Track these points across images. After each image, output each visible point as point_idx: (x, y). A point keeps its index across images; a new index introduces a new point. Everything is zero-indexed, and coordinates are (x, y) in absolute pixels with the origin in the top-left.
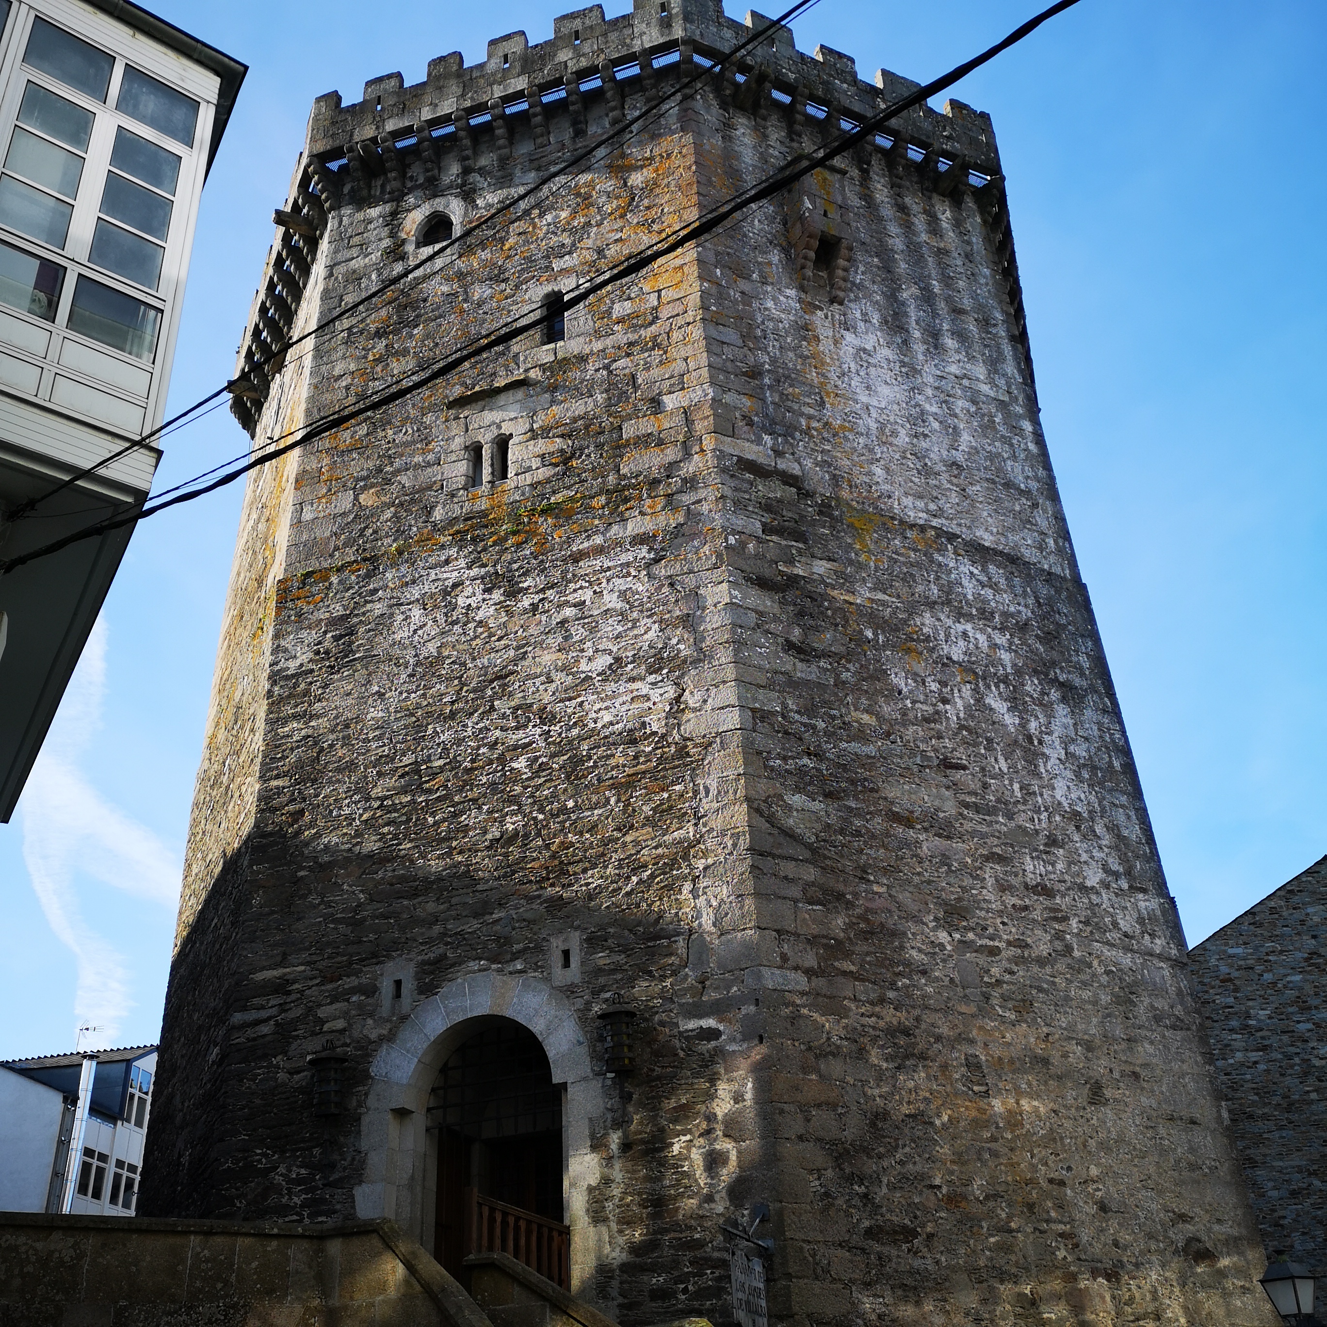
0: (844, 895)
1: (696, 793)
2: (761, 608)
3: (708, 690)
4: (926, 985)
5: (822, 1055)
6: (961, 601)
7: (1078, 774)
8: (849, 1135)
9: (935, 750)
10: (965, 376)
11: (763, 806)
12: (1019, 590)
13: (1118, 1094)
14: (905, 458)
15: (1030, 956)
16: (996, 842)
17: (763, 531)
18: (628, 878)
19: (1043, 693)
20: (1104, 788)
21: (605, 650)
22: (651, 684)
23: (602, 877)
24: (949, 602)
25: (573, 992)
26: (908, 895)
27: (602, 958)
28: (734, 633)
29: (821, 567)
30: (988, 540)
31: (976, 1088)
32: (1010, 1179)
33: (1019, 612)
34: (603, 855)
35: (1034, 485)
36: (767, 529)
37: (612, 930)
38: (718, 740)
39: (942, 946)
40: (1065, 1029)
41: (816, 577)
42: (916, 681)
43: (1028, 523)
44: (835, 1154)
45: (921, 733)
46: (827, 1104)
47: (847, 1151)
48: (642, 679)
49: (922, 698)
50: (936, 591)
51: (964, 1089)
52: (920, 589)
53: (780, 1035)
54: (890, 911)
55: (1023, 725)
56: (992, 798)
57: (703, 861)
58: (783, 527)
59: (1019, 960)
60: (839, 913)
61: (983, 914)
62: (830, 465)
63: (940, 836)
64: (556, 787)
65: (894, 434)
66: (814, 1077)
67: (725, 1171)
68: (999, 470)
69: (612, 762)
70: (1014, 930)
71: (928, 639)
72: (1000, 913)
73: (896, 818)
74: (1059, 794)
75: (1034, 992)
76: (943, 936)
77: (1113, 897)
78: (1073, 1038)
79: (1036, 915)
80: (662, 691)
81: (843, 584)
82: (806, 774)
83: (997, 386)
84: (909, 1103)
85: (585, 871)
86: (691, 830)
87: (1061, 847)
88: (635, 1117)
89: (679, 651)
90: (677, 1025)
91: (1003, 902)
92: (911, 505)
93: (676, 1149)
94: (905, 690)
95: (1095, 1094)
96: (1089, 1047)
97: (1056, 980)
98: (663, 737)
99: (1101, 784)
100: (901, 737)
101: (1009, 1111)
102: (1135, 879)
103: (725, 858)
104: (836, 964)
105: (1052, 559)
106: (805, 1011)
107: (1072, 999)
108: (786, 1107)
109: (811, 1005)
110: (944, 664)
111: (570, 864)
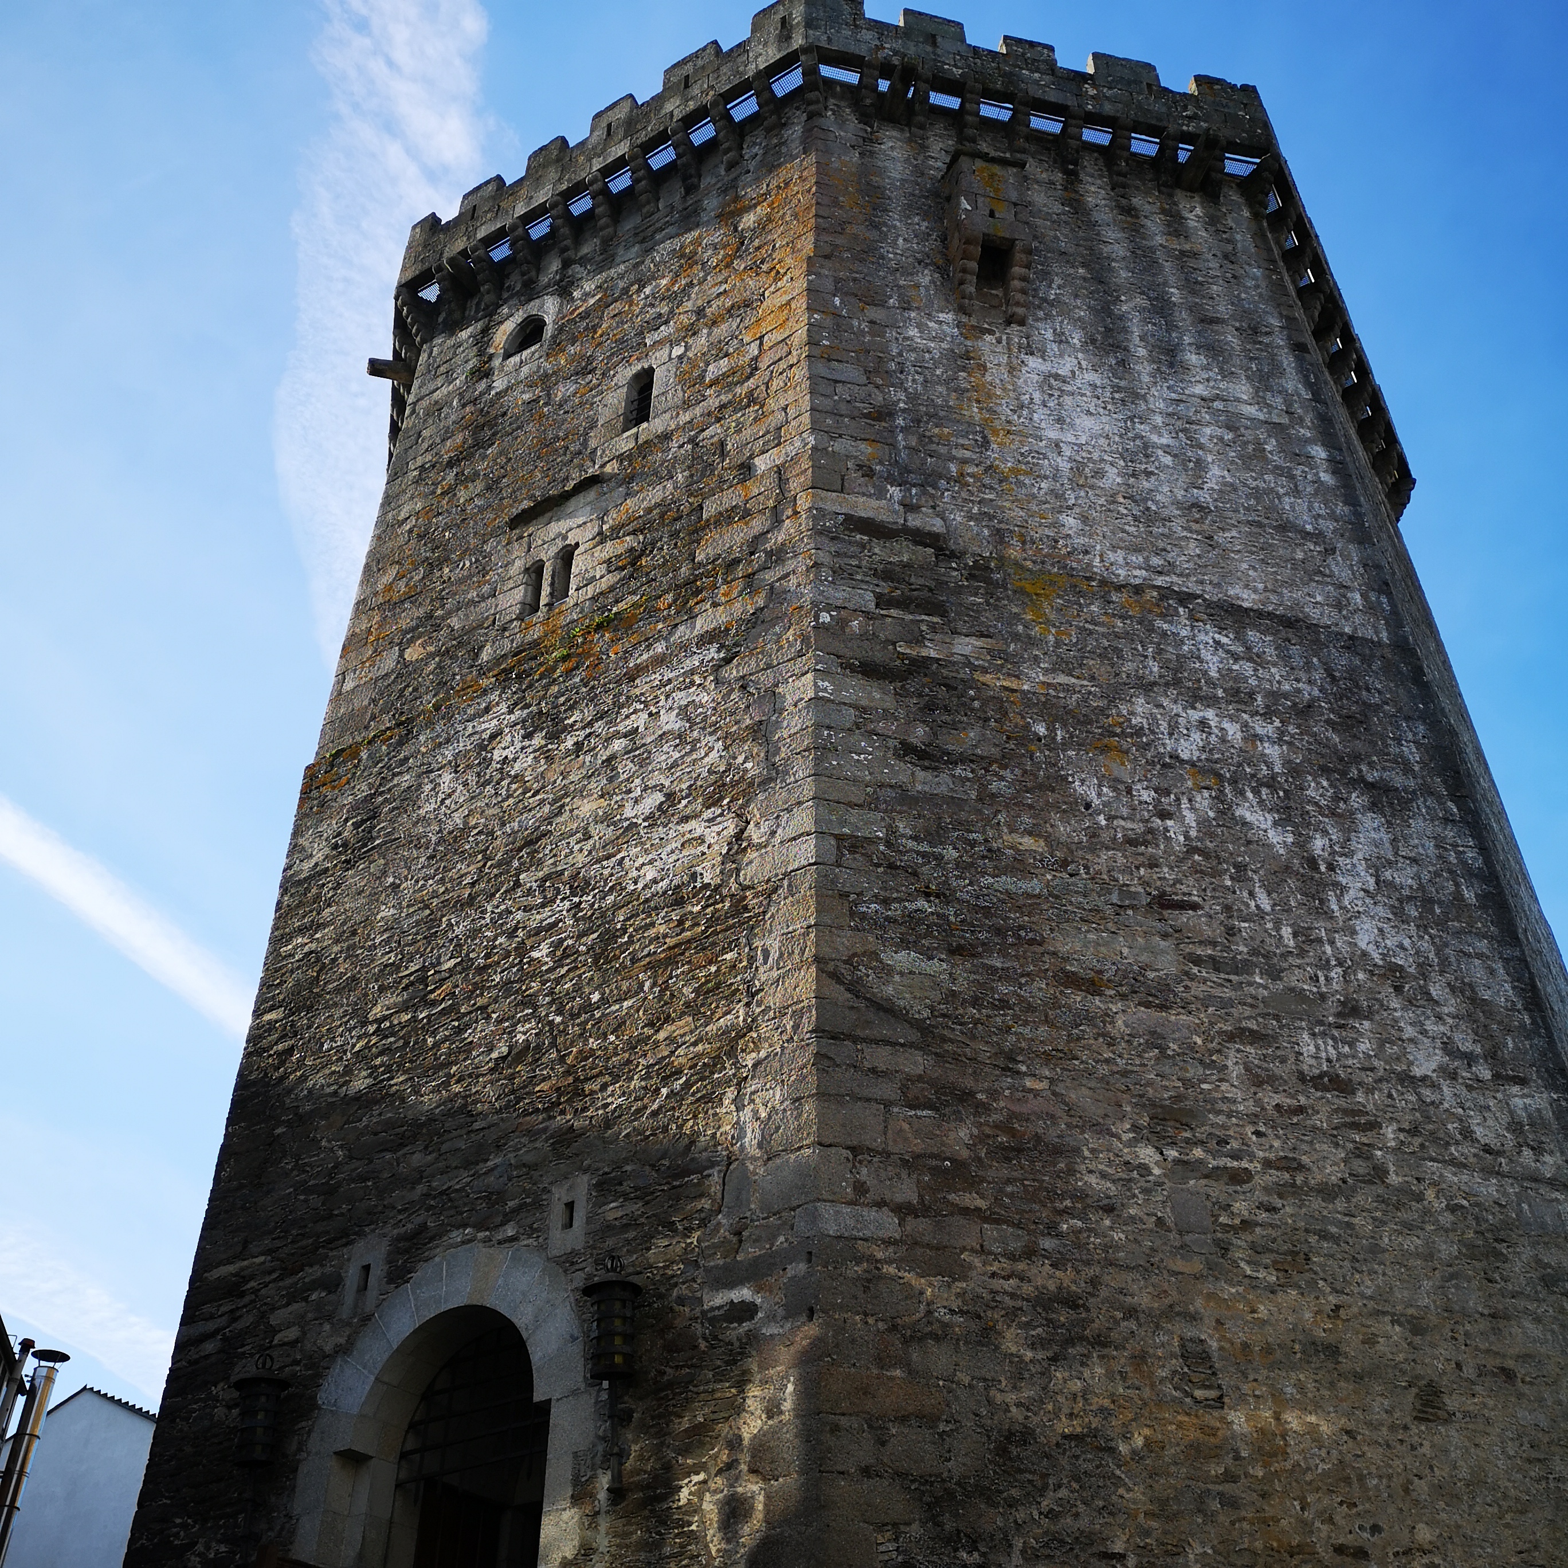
0: (972, 1094)
1: (752, 959)
2: (864, 703)
3: (778, 817)
4: (1111, 1228)
5: (916, 1337)
6: (1199, 681)
7: (1399, 914)
8: (955, 1467)
9: (1145, 883)
10: (1217, 397)
11: (844, 969)
12: (1298, 661)
13: (1471, 1405)
14: (1114, 502)
15: (1306, 1182)
16: (1248, 1011)
17: (877, 606)
18: (657, 1091)
19: (1337, 798)
20: (1446, 930)
21: (655, 786)
22: (709, 821)
23: (624, 1094)
24: (1177, 682)
25: (572, 1264)
26: (1085, 1091)
27: (613, 1211)
28: (817, 735)
29: (965, 646)
30: (1248, 599)
31: (1198, 1393)
32: (1259, 1545)
33: (1298, 691)
34: (629, 1062)
35: (1328, 526)
36: (881, 601)
37: (628, 1168)
38: (786, 883)
39: (1144, 1170)
40: (1371, 1298)
41: (956, 658)
42: (1115, 789)
43: (1315, 574)
44: (927, 1499)
45: (1121, 860)
46: (920, 1416)
47: (950, 1494)
48: (696, 816)
49: (1125, 811)
50: (1155, 669)
51: (1177, 1394)
52: (1129, 667)
53: (841, 1307)
54: (1052, 1117)
55: (1302, 843)
56: (1242, 948)
57: (754, 1055)
58: (909, 598)
59: (1282, 1191)
60: (961, 1120)
61: (1221, 1119)
62: (992, 518)
63: (1148, 1005)
64: (580, 976)
65: (1099, 474)
66: (898, 1373)
67: (746, 1529)
68: (1270, 509)
69: (652, 932)
70: (1276, 1144)
71: (1139, 732)
72: (1253, 1118)
73: (1072, 981)
74: (1364, 941)
75: (1313, 1239)
76: (1147, 1154)
77: (1464, 1091)
78: (1384, 1313)
79: (1320, 1120)
80: (721, 827)
81: (1002, 666)
82: (920, 922)
83: (1269, 406)
84: (1071, 1416)
85: (604, 1087)
86: (741, 1013)
87: (1367, 1018)
88: (635, 1447)
89: (746, 771)
90: (700, 1300)
91: (1258, 1102)
92: (1121, 561)
93: (684, 1495)
94: (1096, 802)
95: (1427, 1404)
96: (1416, 1327)
97: (1356, 1221)
98: (717, 888)
99: (1441, 923)
100: (1086, 867)
101: (1262, 1431)
102: (1503, 1064)
103: (782, 1047)
104: (952, 1197)
105: (1358, 619)
106: (891, 1270)
107: (1385, 1251)
108: (844, 1421)
109: (902, 1260)
110: (1164, 765)
111: (587, 1079)
